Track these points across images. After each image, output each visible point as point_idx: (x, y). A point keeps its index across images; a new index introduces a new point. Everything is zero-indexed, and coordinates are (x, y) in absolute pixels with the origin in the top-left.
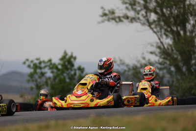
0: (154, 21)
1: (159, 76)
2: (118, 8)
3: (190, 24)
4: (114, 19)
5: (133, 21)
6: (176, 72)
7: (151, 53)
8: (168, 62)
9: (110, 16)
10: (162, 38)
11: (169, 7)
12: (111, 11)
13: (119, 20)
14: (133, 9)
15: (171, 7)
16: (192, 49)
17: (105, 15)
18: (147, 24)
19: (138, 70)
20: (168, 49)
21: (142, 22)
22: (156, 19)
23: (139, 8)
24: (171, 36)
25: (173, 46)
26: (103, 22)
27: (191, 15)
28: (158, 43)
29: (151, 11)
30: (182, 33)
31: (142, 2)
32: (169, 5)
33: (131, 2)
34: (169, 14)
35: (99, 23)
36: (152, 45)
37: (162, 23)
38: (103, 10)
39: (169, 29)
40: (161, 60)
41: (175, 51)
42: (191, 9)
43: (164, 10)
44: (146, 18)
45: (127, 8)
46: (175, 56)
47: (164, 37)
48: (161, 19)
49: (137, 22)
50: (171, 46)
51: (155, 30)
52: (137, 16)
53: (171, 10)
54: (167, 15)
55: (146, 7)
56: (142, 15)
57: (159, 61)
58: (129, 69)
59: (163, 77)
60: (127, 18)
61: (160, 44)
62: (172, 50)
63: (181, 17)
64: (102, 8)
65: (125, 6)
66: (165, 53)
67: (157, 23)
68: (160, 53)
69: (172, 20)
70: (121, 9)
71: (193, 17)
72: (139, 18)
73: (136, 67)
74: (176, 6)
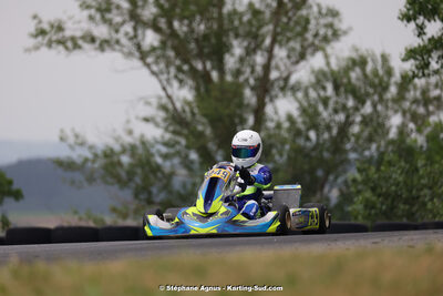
0: (153, 49)
1: (163, 173)
2: (71, 18)
3: (232, 55)
4: (61, 42)
5: (106, 46)
6: (201, 164)
7: (146, 120)
8: (183, 142)
9: (52, 35)
10: (171, 85)
11: (187, 18)
12: (56, 24)
13: (73, 44)
14: (105, 20)
15: (191, 18)
16: (238, 112)
17: (42, 32)
18: (137, 54)
19: (115, 159)
20: (184, 111)
21: (125, 50)
22: (156, 44)
23: (118, 19)
24: (190, 82)
25: (194, 105)
26: (37, 48)
27: (237, 36)
28: (160, 98)
29: (146, 25)
30: (215, 75)
31: (126, 5)
32: (187, 13)
33: (100, 4)
34: (186, 34)
35: (27, 50)
36: (148, 103)
37: (171, 54)
38: (36, 21)
39: (186, 67)
40: (168, 136)
41: (198, 117)
42: (236, 23)
43: (176, 24)
44: (135, 40)
45: (91, 18)
46: (200, 128)
47: (175, 84)
48: (169, 43)
49: (114, 50)
50: (189, 103)
51: (155, 68)
52: (115, 36)
53: (190, 23)
54: (182, 35)
55: (134, 16)
56: (127, 34)
57: (163, 137)
58: (96, 156)
59: (172, 174)
60: (93, 40)
61: (165, 101)
62: (193, 114)
63: (213, 40)
64: (35, 17)
65: (86, 13)
66: (176, 120)
67: (159, 52)
68: (165, 120)
69: (193, 45)
70: (78, 21)
71: (239, 40)
72: (118, 42)
73: (112, 150)
74: (201, 14)
